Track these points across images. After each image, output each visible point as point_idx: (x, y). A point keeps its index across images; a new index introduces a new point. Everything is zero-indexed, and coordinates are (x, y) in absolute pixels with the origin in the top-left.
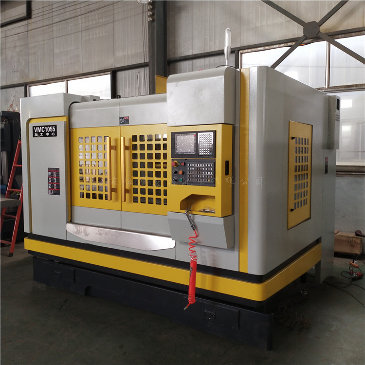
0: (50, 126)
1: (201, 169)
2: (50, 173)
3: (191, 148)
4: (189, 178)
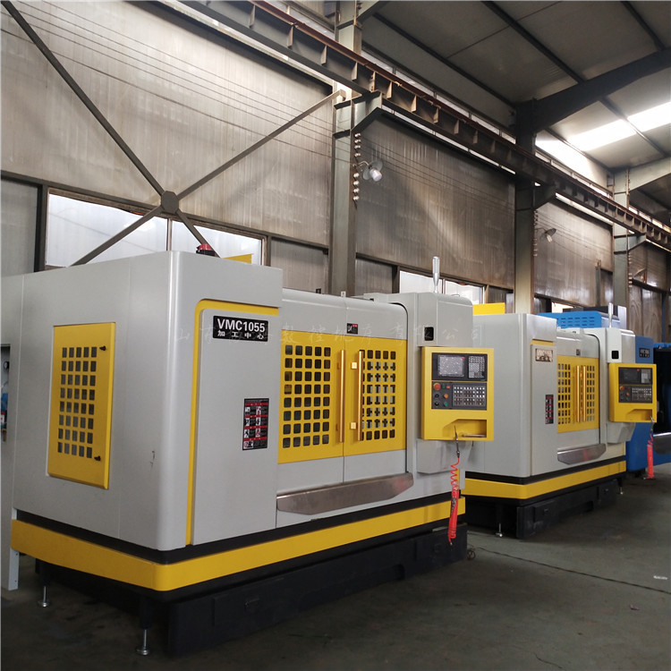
0: (254, 321)
1: (471, 392)
2: (248, 409)
3: (458, 371)
4: (456, 402)
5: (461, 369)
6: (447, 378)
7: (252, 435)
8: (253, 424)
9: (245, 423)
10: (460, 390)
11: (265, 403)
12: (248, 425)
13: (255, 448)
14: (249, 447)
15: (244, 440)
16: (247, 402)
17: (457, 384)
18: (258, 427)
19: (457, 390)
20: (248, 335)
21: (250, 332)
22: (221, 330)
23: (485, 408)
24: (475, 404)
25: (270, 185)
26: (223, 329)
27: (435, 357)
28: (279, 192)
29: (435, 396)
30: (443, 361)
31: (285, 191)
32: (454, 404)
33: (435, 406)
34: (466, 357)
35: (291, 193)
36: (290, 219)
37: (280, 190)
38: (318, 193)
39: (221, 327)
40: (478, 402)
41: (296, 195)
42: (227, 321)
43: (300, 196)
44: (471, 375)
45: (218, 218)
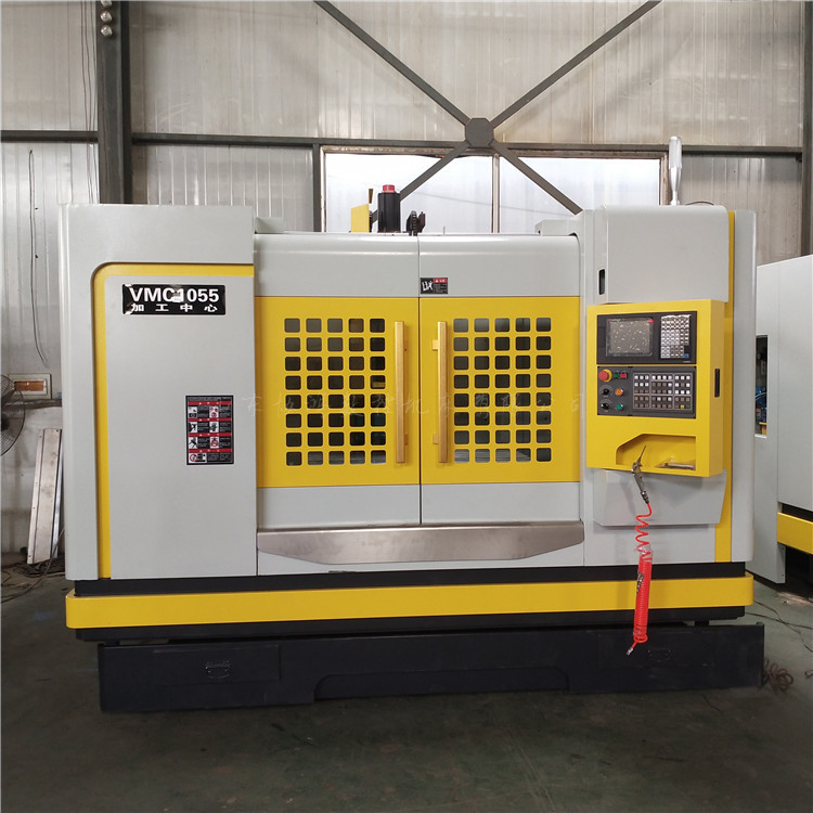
0: (197, 287)
1: (665, 385)
2: (193, 410)
3: (642, 346)
4: (639, 402)
5: (646, 342)
6: (622, 359)
7: (204, 445)
8: (204, 430)
9: (189, 428)
10: (644, 381)
11: (226, 402)
12: (194, 431)
13: (210, 462)
14: (199, 461)
15: (189, 451)
16: (191, 401)
17: (639, 371)
18: (215, 435)
19: (639, 381)
20: (186, 307)
21: (190, 303)
22: (137, 303)
23: (692, 414)
24: (673, 407)
25: (678, 71)
26: (141, 301)
27: (603, 322)
28: (697, 80)
29: (604, 393)
30: (616, 327)
31: (711, 75)
32: (635, 406)
33: (605, 409)
34: (656, 318)
35: (723, 75)
36: (722, 117)
37: (700, 75)
38: (783, 65)
39: (136, 299)
40: (679, 403)
41: (734, 76)
42: (147, 290)
43: (744, 77)
44: (665, 353)
45: (581, 140)
